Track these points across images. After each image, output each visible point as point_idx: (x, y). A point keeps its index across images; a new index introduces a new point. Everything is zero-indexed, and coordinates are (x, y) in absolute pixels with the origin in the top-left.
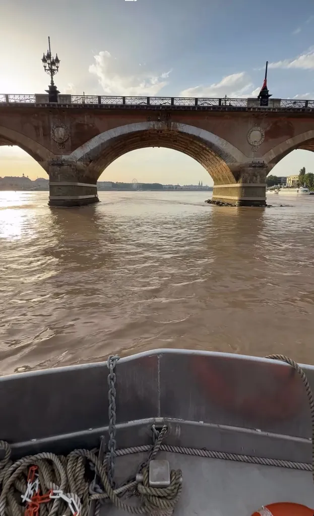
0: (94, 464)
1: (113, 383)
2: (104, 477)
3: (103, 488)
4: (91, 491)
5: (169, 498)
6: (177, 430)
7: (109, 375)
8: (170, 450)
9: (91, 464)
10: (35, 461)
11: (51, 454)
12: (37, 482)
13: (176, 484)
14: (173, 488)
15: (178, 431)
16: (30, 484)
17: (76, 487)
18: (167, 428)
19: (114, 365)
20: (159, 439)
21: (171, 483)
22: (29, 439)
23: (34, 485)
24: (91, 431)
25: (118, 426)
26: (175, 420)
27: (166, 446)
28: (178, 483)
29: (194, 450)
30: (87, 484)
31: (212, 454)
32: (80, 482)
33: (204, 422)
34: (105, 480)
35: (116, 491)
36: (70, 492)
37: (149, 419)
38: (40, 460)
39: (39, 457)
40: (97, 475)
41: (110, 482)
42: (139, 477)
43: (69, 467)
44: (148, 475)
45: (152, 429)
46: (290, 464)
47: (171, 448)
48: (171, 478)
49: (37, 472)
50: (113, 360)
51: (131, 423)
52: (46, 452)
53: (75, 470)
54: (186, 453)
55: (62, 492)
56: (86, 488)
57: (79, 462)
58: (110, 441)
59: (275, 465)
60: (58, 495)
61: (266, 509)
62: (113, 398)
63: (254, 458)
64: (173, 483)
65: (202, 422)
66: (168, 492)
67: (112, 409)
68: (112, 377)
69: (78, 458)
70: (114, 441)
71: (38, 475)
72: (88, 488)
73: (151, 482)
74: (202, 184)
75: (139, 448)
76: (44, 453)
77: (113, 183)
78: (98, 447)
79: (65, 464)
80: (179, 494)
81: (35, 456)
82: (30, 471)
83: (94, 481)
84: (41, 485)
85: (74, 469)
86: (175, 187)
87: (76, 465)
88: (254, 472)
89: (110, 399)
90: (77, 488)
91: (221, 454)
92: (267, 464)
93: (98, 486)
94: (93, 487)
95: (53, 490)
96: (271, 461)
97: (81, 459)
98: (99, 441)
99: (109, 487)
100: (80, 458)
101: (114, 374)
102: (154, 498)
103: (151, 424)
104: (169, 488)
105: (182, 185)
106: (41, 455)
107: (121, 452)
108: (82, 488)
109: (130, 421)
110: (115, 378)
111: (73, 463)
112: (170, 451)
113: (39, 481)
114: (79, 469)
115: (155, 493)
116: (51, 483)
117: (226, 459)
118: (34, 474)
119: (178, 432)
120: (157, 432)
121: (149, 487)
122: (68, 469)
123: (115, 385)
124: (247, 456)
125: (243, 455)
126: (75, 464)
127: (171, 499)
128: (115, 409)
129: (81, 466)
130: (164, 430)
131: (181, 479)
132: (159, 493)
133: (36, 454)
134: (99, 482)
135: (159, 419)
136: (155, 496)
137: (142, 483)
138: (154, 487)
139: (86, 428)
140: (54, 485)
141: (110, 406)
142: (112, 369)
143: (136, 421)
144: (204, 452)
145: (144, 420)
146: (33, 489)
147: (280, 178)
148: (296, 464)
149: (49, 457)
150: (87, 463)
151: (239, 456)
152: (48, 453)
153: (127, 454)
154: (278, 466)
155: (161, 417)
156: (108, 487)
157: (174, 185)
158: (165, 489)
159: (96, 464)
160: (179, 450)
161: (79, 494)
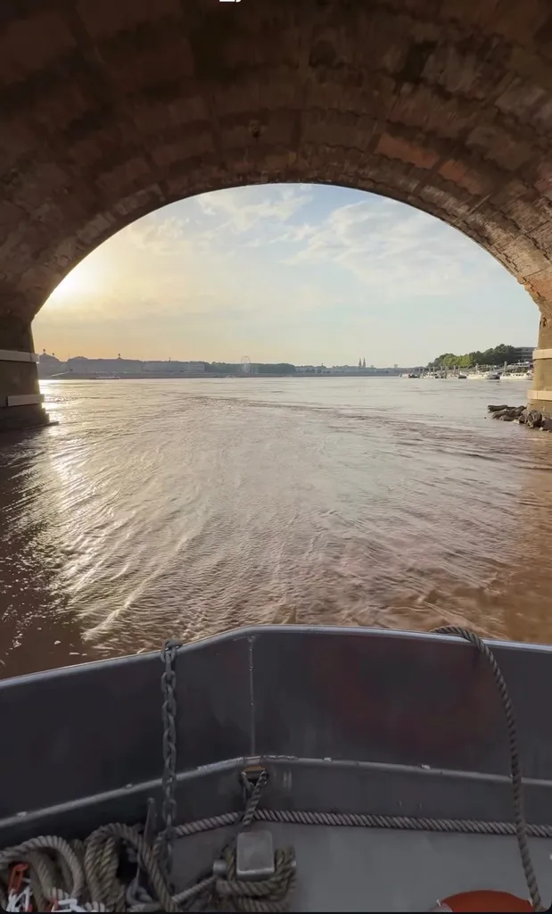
0: (136, 851)
1: (170, 689)
2: (154, 871)
3: (152, 892)
4: (130, 899)
5: (273, 897)
6: (285, 779)
7: (165, 674)
8: (274, 817)
9: (130, 851)
10: (25, 853)
11: (55, 838)
12: (27, 892)
13: (284, 871)
14: (279, 878)
15: (287, 779)
16: (15, 896)
17: (103, 893)
18: (267, 775)
19: (173, 656)
20: (254, 797)
21: (276, 869)
22: (12, 813)
23: (21, 899)
24: (131, 789)
25: (181, 776)
26: (282, 758)
27: (266, 812)
28: (288, 870)
29: (316, 814)
30: (123, 887)
31: (348, 819)
32: (108, 884)
33: (333, 759)
34: (156, 877)
35: (177, 898)
36: (91, 902)
37: (235, 760)
38: (34, 850)
39: (31, 846)
40: (141, 871)
41: (165, 882)
42: (218, 866)
43: (88, 857)
44: (235, 861)
45: (241, 781)
46: (483, 825)
47: (275, 815)
48: (276, 862)
49: (26, 875)
50: (170, 648)
51: (203, 770)
52: (45, 835)
53: (100, 863)
54: (302, 822)
55: (75, 901)
56: (122, 894)
57: (108, 847)
58: (164, 803)
59: (457, 830)
60: (69, 908)
61: (444, 905)
62: (171, 718)
63: (421, 821)
64: (280, 870)
65: (328, 759)
66: (271, 886)
67: (169, 738)
68: (169, 678)
69: (105, 840)
70: (173, 801)
71: (28, 881)
72: (125, 894)
73: (240, 872)
74: (364, 363)
75: (218, 818)
76: (41, 837)
77: (206, 364)
78: (143, 821)
79: (80, 855)
80: (291, 891)
81: (25, 843)
82: (14, 873)
83: (136, 882)
84: (35, 897)
85: (98, 861)
86: (316, 370)
87: (102, 854)
88: (421, 844)
89: (165, 718)
90: (104, 896)
91: (364, 817)
92: (444, 830)
93: (142, 890)
94: (134, 893)
95: (58, 900)
96: (448, 823)
97: (112, 841)
98: (144, 807)
99: (164, 890)
100: (109, 840)
101: (173, 673)
102: (245, 900)
103: (239, 768)
104: (273, 879)
105: (329, 366)
106: (36, 840)
107: (185, 829)
108: (115, 894)
109: (200, 765)
110: (174, 681)
111: (97, 851)
112: (273, 820)
113: (31, 891)
114: (108, 860)
115: (247, 891)
116: (54, 890)
117: (373, 826)
118: (21, 878)
119: (287, 781)
120: (249, 784)
121: (236, 880)
122: (86, 861)
123: (175, 694)
124: (409, 818)
125: (402, 817)
126: (99, 853)
127: (277, 901)
128: (174, 738)
129: (112, 854)
130: (263, 780)
131: (294, 864)
132: (254, 889)
133: (27, 840)
134: (145, 882)
135: (254, 760)
136: (247, 896)
137: (224, 876)
138: (245, 879)
139: (122, 785)
140: (60, 892)
141: (166, 733)
142: (168, 662)
143: (212, 765)
144: (335, 816)
145: (226, 761)
146: (20, 906)
147: (520, 349)
148: (492, 825)
149: (51, 845)
150: (122, 849)
151: (395, 819)
152: (49, 838)
153: (197, 832)
154: (463, 831)
155: (257, 754)
156: (161, 890)
157: (315, 365)
158: (266, 882)
159: (140, 849)
160: (291, 816)
161: (108, 904)
